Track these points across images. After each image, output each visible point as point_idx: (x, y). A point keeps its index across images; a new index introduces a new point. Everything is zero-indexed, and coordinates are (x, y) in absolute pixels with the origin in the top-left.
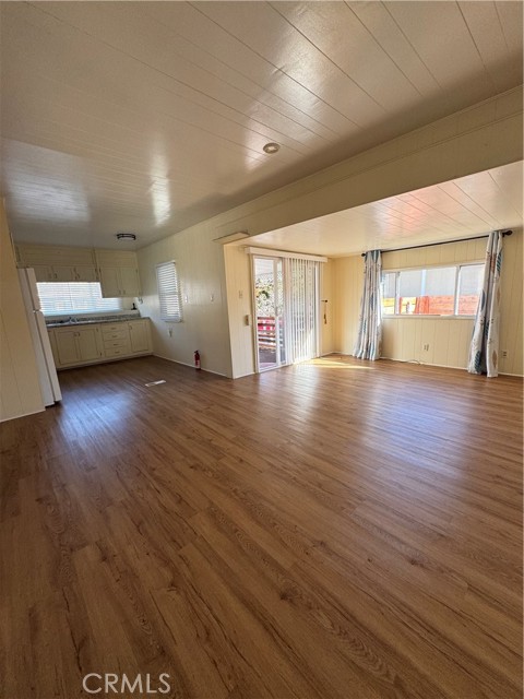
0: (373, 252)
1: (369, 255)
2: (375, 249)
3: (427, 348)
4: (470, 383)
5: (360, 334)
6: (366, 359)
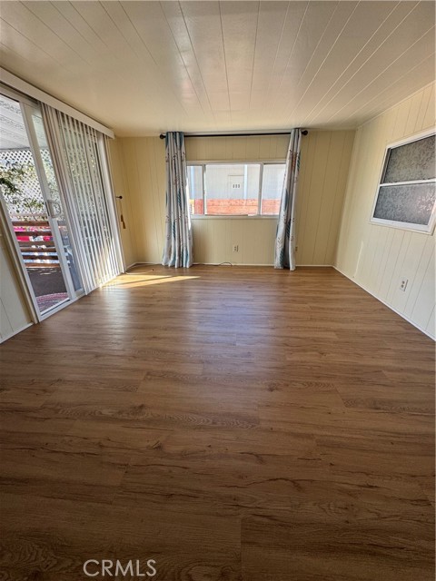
0: (174, 133)
1: (171, 136)
2: (177, 130)
3: (237, 249)
4: (275, 279)
5: (169, 238)
6: (180, 267)
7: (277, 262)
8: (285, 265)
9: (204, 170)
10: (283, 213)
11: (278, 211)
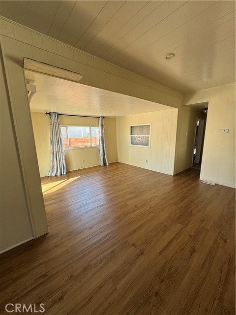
1: (52, 114)
2: (56, 112)
5: (53, 162)
6: (61, 175)
7: (102, 164)
8: (105, 164)
9: (67, 128)
10: (101, 145)
11: (99, 144)
